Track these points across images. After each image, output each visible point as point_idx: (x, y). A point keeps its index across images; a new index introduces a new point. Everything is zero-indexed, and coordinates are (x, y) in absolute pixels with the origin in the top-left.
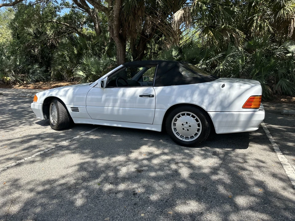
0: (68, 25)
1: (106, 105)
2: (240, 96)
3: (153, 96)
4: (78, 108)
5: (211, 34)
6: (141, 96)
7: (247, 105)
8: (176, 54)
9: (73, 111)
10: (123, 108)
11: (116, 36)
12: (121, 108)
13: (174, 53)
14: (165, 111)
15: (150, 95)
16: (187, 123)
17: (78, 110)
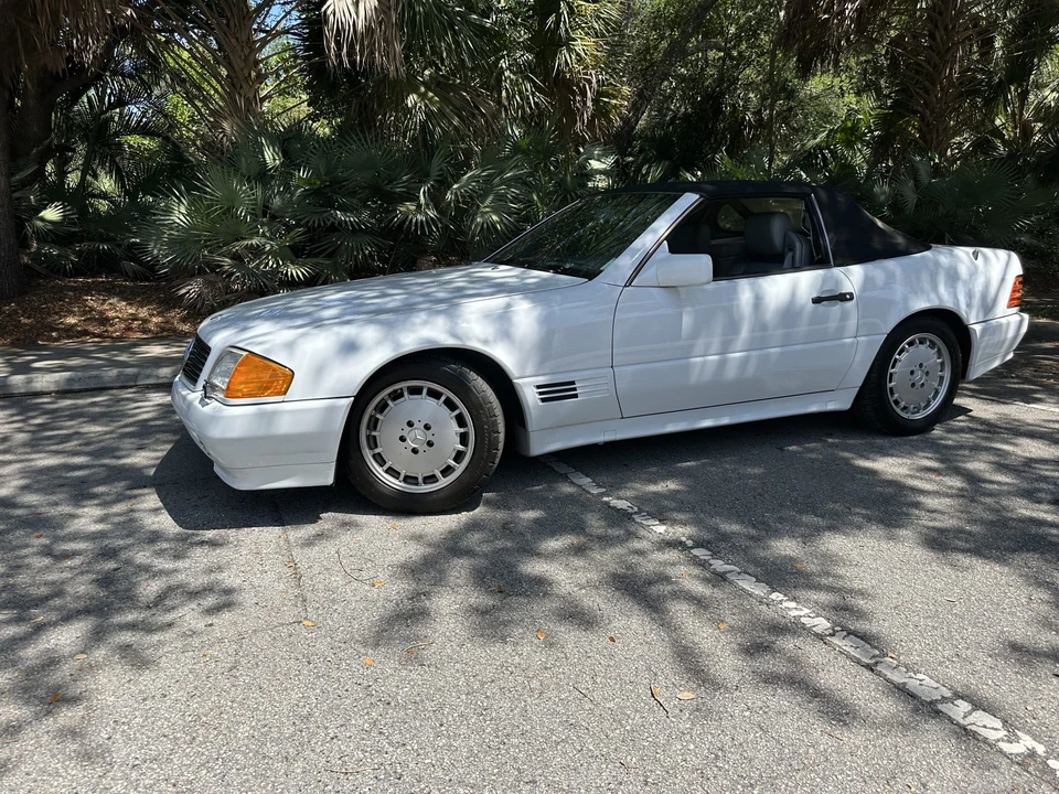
1: (699, 348)
2: (1003, 279)
3: (851, 297)
4: (573, 383)
6: (817, 301)
7: (1012, 300)
8: (278, 162)
13: (271, 157)
14: (881, 339)
16: (921, 365)
17: (575, 389)
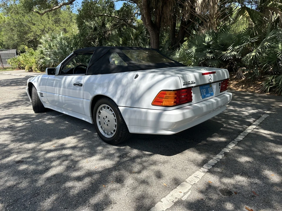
0: (118, 17)
2: (150, 88)
3: (81, 85)
4: (42, 94)
5: (246, 15)
6: (75, 84)
7: (157, 102)
8: (210, 40)
9: (41, 96)
10: (65, 96)
11: (148, 24)
12: (63, 96)
13: (208, 39)
14: (89, 102)
15: (79, 84)
16: (106, 117)
